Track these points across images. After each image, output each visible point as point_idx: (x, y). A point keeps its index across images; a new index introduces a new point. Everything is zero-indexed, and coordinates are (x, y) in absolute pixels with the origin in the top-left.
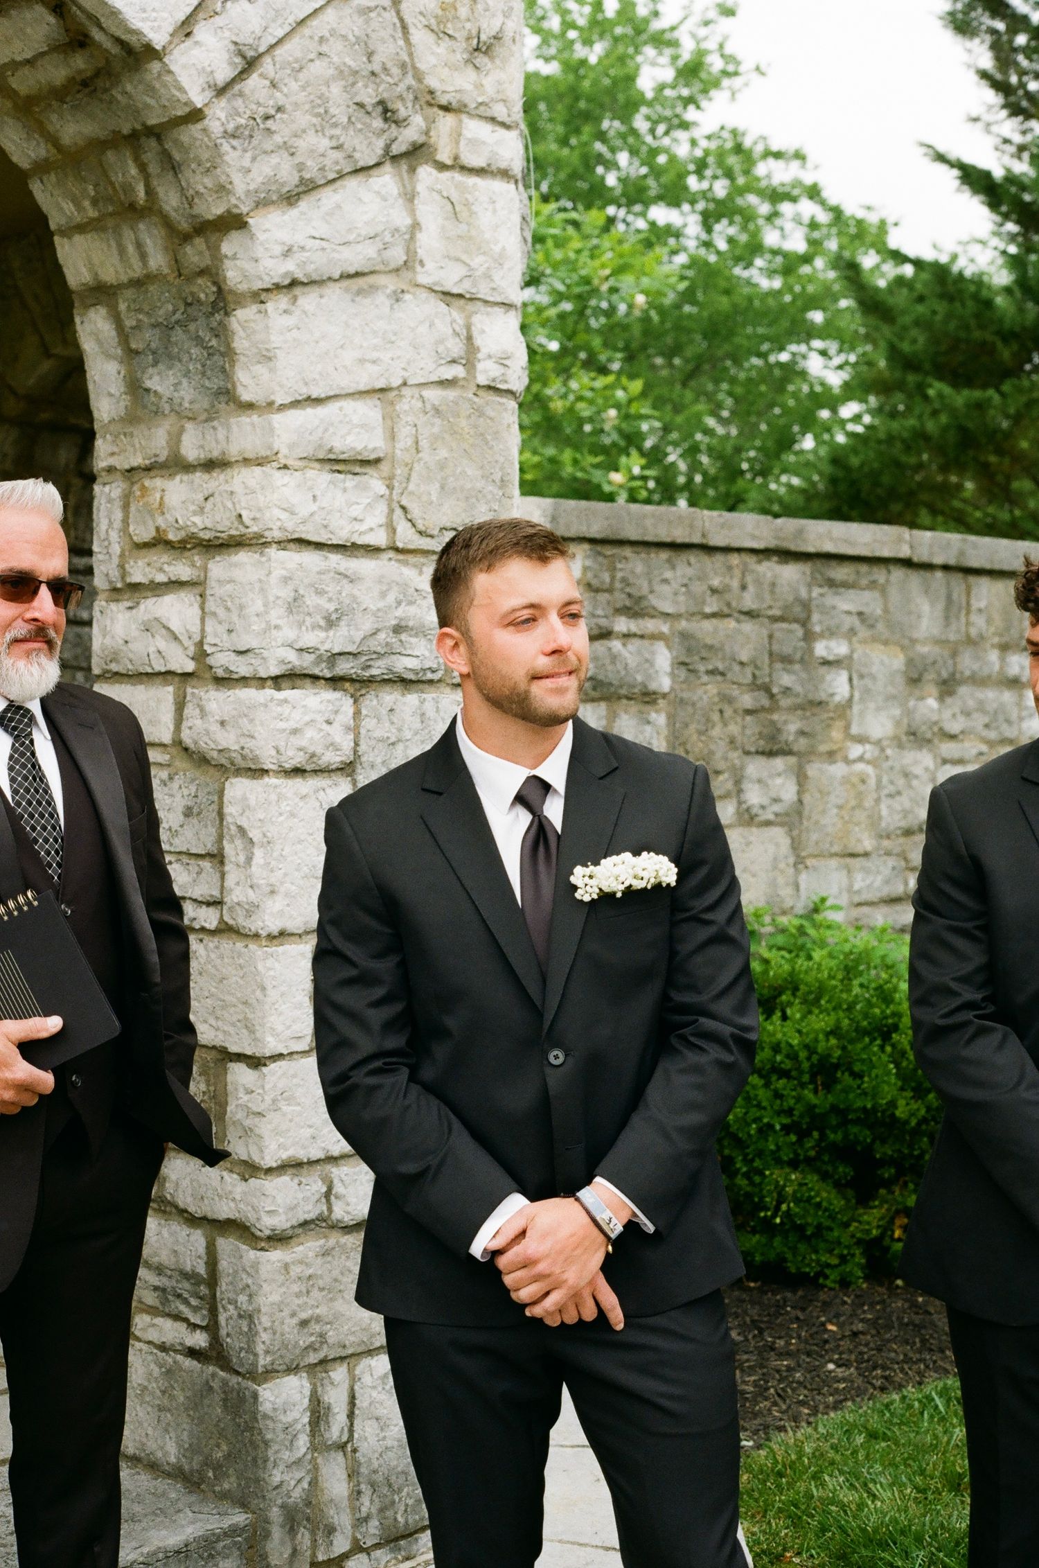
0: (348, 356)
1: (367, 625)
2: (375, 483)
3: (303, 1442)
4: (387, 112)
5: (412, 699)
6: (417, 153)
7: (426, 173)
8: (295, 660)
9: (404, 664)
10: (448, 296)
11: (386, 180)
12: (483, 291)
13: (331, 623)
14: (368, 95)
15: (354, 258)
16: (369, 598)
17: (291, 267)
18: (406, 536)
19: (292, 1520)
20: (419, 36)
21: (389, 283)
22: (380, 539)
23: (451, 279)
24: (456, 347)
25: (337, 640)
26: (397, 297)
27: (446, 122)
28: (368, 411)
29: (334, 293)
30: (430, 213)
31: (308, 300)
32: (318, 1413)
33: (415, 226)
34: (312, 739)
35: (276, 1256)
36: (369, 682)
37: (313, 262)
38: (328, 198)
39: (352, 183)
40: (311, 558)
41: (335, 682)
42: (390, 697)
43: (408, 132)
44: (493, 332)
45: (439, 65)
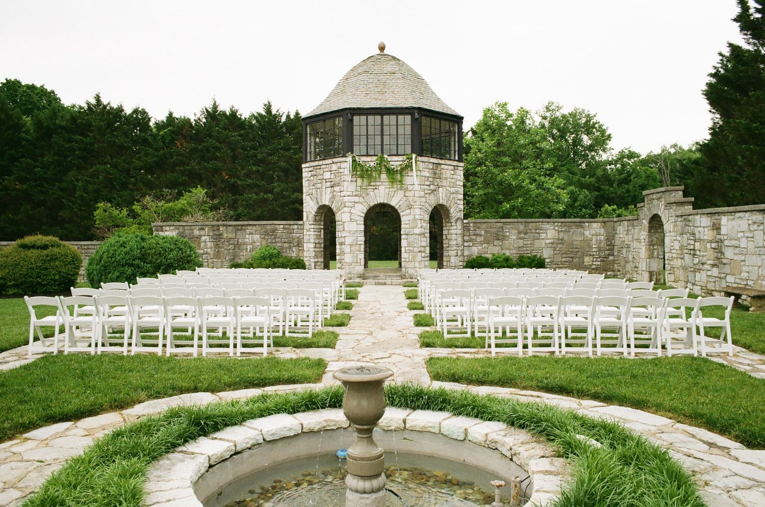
0: (406, 219)
1: (407, 232)
7: (412, 209)
8: (403, 234)
9: (410, 234)
10: (413, 215)
12: (416, 214)
13: (405, 232)
14: (407, 206)
15: (407, 214)
16: (407, 230)
17: (403, 215)
21: (409, 215)
22: (409, 228)
24: (414, 217)
27: (413, 206)
28: (408, 221)
29: (405, 216)
30: (412, 211)
32: (406, 271)
34: (404, 238)
35: (403, 262)
36: (408, 235)
39: (406, 210)
40: (404, 229)
41: (406, 235)
43: (410, 207)
44: (416, 216)
45: (412, 203)
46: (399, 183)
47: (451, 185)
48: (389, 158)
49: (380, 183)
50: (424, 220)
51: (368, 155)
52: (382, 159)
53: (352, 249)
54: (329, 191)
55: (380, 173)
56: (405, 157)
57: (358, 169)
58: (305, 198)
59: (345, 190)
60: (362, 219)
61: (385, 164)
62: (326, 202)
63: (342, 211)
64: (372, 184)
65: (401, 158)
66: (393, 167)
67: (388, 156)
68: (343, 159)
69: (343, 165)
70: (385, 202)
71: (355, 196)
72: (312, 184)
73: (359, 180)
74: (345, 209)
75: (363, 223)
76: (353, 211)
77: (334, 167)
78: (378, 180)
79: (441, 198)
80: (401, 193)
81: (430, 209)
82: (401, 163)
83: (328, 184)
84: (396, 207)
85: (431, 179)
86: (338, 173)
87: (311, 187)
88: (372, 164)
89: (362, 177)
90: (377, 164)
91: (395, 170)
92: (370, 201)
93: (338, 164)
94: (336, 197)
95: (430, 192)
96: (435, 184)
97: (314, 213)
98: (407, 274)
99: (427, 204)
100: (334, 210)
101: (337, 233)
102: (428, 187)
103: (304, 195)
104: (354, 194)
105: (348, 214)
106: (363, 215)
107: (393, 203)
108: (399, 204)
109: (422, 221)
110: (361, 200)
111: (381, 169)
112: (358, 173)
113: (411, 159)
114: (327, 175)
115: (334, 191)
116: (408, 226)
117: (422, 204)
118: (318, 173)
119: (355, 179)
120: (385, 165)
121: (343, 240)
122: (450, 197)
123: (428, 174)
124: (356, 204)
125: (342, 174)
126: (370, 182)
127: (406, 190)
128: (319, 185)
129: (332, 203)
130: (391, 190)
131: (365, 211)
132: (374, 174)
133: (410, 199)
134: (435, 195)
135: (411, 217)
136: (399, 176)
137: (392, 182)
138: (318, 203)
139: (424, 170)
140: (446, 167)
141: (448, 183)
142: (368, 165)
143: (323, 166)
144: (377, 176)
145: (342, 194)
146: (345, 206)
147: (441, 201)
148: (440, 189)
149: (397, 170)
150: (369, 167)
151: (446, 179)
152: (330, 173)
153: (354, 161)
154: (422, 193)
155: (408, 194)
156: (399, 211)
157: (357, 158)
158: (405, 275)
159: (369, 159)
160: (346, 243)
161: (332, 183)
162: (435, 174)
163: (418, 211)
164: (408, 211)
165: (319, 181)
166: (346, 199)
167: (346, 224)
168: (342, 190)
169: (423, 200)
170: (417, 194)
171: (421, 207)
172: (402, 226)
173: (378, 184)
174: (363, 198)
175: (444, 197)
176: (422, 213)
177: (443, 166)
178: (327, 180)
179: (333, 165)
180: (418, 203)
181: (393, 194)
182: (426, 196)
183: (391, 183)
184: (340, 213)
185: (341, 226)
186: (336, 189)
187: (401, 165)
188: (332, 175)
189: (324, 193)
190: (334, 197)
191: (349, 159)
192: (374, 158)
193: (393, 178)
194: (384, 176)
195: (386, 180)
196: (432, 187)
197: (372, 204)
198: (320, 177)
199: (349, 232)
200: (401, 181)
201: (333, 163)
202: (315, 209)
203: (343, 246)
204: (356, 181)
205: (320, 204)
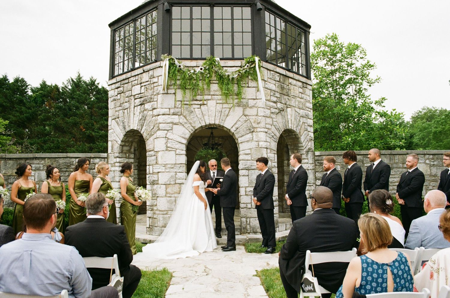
0: (247, 147)
1: (248, 165)
2: (250, 155)
3: (245, 223)
4: (250, 130)
5: (253, 171)
6: (253, 132)
7: (254, 133)
8: (242, 168)
9: (252, 168)
10: (256, 141)
11: (250, 134)
12: (260, 140)
13: (245, 165)
14: (248, 129)
15: (247, 140)
16: (248, 163)
17: (241, 141)
18: (253, 159)
19: (244, 228)
20: (252, 124)
21: (251, 141)
22: (250, 159)
23: (256, 140)
24: (257, 145)
25: (246, 167)
26: (251, 142)
27: (256, 129)
28: (249, 150)
29: (245, 143)
30: (254, 136)
31: (243, 143)
32: (247, 222)
33: (253, 137)
34: (244, 174)
35: (242, 209)
36: (249, 169)
37: (244, 141)
38: (245, 136)
39: (247, 135)
40: (244, 161)
41: (246, 169)
42: (251, 170)
43: (252, 131)
44: (261, 143)
45: (255, 125)
46: (235, 97)
47: (301, 106)
48: (222, 63)
49: (209, 97)
50: (271, 149)
51: (192, 59)
52: (212, 63)
53: (169, 190)
54: (139, 111)
55: (210, 83)
56: (244, 62)
57: (178, 78)
58: (111, 123)
59: (159, 106)
60: (184, 147)
61: (216, 69)
62: (134, 126)
63: (154, 136)
64: (199, 97)
65: (238, 63)
66: (227, 74)
67: (221, 59)
68: (158, 64)
69: (157, 72)
70: (217, 122)
71: (174, 114)
72: (118, 104)
73: (179, 93)
74: (159, 133)
75: (184, 152)
76: (170, 135)
77: (145, 77)
78: (206, 92)
79: (290, 122)
80: (239, 111)
81: (278, 135)
82: (239, 68)
83: (138, 102)
84: (233, 130)
85: (278, 95)
86: (151, 84)
87: (118, 109)
88: (198, 70)
89: (183, 88)
90: (205, 69)
91: (231, 77)
92: (194, 122)
93: (151, 72)
94: (147, 118)
95: (277, 111)
96: (283, 102)
97: (120, 142)
98: (248, 227)
99: (273, 128)
100: (145, 135)
101: (148, 167)
102: (274, 105)
103: (110, 119)
104: (172, 111)
105: (164, 141)
106: (185, 142)
107: (228, 124)
108: (237, 126)
109: (269, 151)
110: (182, 120)
111: (211, 76)
112: (178, 82)
113: (254, 62)
114: (136, 90)
115: (145, 110)
116: (248, 157)
117: (268, 126)
118: (125, 89)
119: (172, 91)
120: (216, 72)
121: (155, 177)
122: (299, 121)
123: (274, 88)
124: (175, 126)
125: (155, 85)
126: (195, 96)
127: (246, 106)
128: (126, 105)
129: (142, 126)
130: (225, 106)
131: (188, 136)
132: (200, 83)
133: (252, 119)
134: (283, 117)
135: (253, 145)
136: (235, 88)
137: (226, 95)
138: (125, 128)
139: (269, 80)
140: (294, 82)
141: (297, 103)
142: (192, 71)
143: (132, 79)
144: (205, 87)
145: (155, 112)
146: (159, 129)
147: (290, 125)
148: (289, 109)
149: (233, 78)
150: (194, 74)
151: (295, 97)
152: (139, 86)
153: (172, 64)
154: (268, 112)
155: (248, 111)
156: (237, 136)
157: (176, 62)
158: (245, 228)
159: (193, 63)
160: (160, 182)
161: (142, 99)
162: (282, 88)
163: (262, 136)
164: (249, 136)
165: (127, 99)
166: (160, 119)
167: (160, 154)
168: (155, 107)
169: (269, 121)
170: (261, 113)
171: (266, 130)
172: (240, 157)
173: (206, 97)
174: (185, 117)
175: (293, 120)
176: (268, 140)
177: (291, 80)
178: (136, 97)
179: (144, 74)
180: (262, 125)
181: (227, 112)
182: (274, 116)
183: (224, 97)
184: (152, 139)
185: (154, 158)
186: (148, 106)
187: (239, 71)
188: (143, 88)
189: (132, 114)
190: (144, 118)
191: (166, 63)
192: (201, 63)
193: (228, 89)
194: (215, 87)
195: (217, 93)
196: (279, 105)
197: (198, 126)
198: (128, 94)
199: (165, 165)
200: (238, 94)
201: (144, 72)
202: (121, 136)
203: (155, 186)
204: (175, 94)
205: (128, 129)
